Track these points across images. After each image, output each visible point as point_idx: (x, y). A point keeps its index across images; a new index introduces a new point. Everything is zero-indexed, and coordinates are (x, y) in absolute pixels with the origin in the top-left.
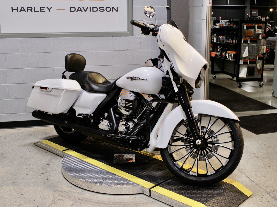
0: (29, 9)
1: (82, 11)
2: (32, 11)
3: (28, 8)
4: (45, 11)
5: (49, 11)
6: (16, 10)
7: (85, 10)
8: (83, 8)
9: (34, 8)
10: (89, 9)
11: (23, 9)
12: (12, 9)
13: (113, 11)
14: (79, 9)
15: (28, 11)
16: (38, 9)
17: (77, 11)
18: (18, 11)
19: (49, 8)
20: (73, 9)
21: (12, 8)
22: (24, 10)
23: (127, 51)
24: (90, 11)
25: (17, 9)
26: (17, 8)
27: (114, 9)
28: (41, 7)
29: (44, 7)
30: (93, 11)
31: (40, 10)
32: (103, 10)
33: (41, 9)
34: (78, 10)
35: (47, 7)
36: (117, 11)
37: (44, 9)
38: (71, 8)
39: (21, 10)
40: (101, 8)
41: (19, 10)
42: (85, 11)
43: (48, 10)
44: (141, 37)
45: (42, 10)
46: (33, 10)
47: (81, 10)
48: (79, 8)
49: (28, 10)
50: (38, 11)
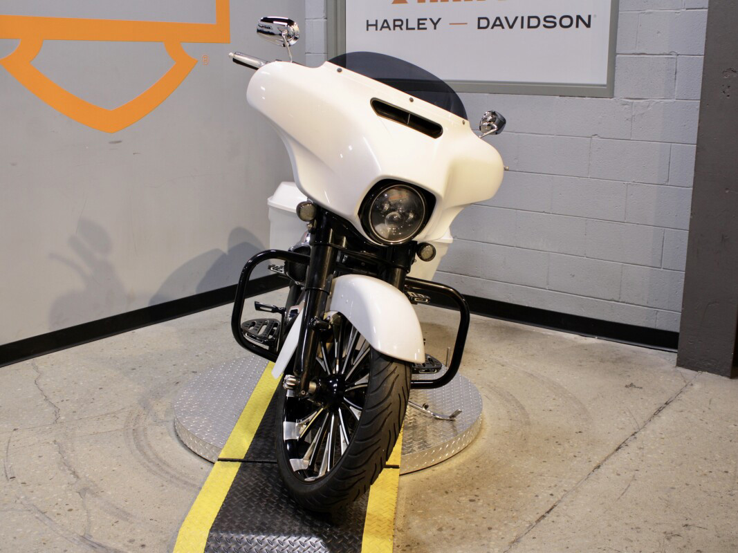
0: (397, 23)
1: (503, 28)
2: (401, 29)
3: (395, 21)
4: (425, 29)
5: (435, 28)
6: (375, 27)
7: (511, 24)
8: (506, 18)
9: (407, 20)
10: (519, 21)
12: (368, 25)
13: (577, 26)
14: (498, 23)
15: (394, 29)
16: (413, 24)
17: (492, 28)
18: (377, 29)
19: (435, 22)
20: (483, 23)
21: (368, 21)
22: (388, 27)
23: (594, 138)
24: (522, 27)
25: (376, 25)
26: (377, 21)
27: (580, 20)
28: (419, 20)
29: (426, 19)
30: (529, 27)
31: (416, 27)
32: (553, 24)
33: (419, 24)
34: (494, 25)
35: (431, 19)
36: (588, 26)
37: (424, 24)
38: (479, 19)
39: (383, 27)
40: (548, 19)
41: (379, 26)
42: (511, 27)
43: (433, 26)
44: (635, 101)
45: (421, 26)
46: (404, 27)
47: (501, 25)
48: (498, 18)
49: (395, 26)
50: (414, 29)
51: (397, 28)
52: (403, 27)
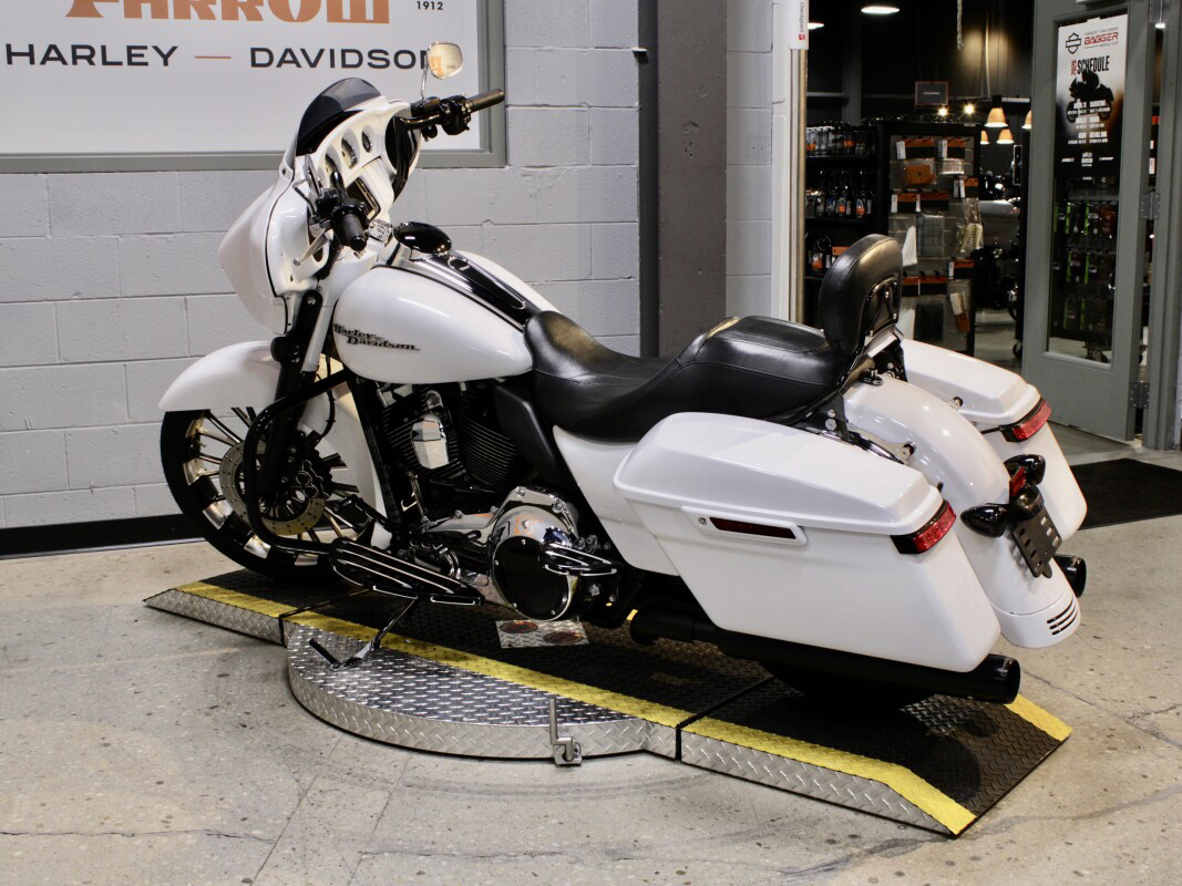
0: (80, 52)
1: (299, 66)
2: (92, 63)
3: (74, 48)
4: (146, 64)
5: (166, 63)
6: (27, 58)
7: (312, 60)
8: (303, 51)
9: (104, 48)
10: (326, 57)
11: (53, 54)
12: (10, 54)
13: (423, 66)
14: (289, 57)
15: (75, 63)
17: (279, 65)
18: (32, 62)
19: (165, 53)
20: (262, 58)
21: (9, 47)
22: (60, 58)
23: (485, 226)
24: (333, 65)
25: (31, 54)
26: (31, 47)
28: (130, 48)
29: (145, 48)
30: (344, 65)
31: (125, 60)
32: (383, 63)
33: (130, 56)
34: (282, 61)
35: (156, 48)
37: (142, 55)
38: (254, 51)
39: (46, 59)
40: (374, 55)
41: (39, 56)
42: (313, 65)
43: (162, 60)
44: (540, 170)
45: (134, 60)
46: (97, 58)
47: (295, 61)
48: (288, 51)
49: (75, 58)
50: (120, 64)
51: (82, 63)
52: (93, 59)
